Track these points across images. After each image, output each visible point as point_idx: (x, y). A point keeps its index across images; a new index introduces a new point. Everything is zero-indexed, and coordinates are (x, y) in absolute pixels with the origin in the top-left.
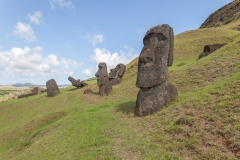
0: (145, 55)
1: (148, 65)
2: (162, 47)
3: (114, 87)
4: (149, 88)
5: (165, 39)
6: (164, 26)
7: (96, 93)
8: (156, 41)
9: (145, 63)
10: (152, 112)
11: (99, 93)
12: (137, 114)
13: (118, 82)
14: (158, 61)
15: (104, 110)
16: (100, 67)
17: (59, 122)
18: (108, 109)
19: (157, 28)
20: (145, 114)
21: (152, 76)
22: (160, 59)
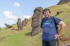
0: (34, 17)
1: (35, 20)
2: (39, 14)
3: (24, 27)
4: (35, 27)
5: (40, 11)
6: (40, 7)
7: (17, 30)
8: (37, 12)
9: (34, 19)
10: (36, 34)
11: (18, 30)
12: (32, 36)
13: (25, 26)
14: (38, 18)
15: (20, 35)
16: (18, 20)
17: (4, 40)
18: (22, 35)
19: (38, 8)
20: (34, 35)
21: (36, 23)
22: (39, 18)
